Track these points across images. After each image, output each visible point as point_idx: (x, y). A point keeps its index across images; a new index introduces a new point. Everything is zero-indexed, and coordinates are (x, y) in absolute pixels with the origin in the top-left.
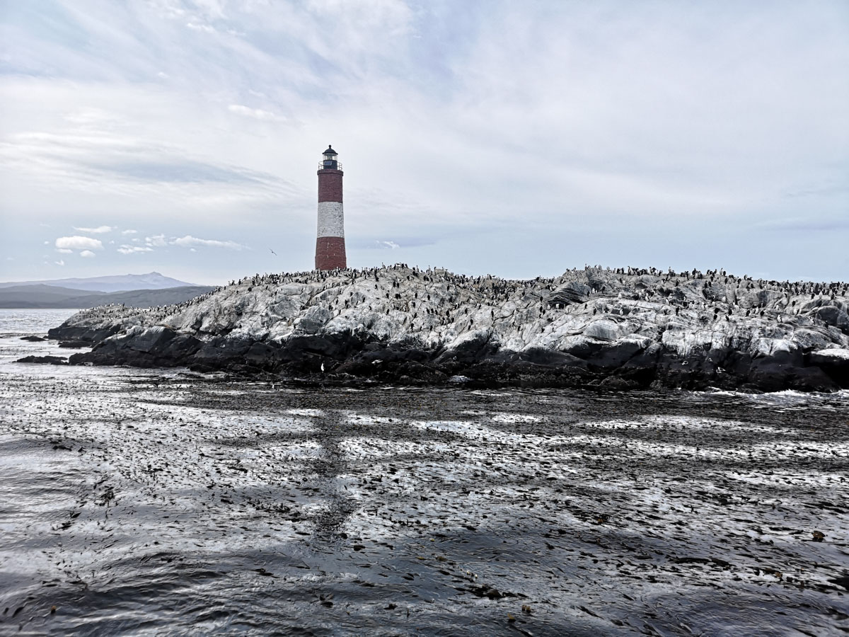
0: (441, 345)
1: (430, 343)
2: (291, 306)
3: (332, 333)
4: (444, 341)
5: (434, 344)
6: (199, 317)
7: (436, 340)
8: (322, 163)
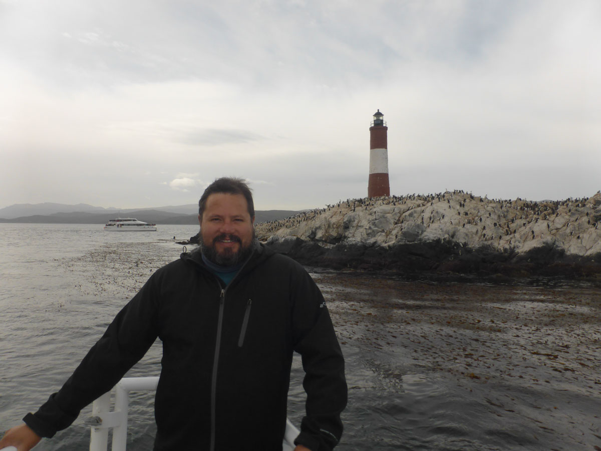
0: (512, 250)
1: (502, 249)
2: (387, 221)
3: (428, 241)
4: (514, 247)
5: (505, 250)
6: (314, 230)
7: (507, 246)
8: (373, 122)
